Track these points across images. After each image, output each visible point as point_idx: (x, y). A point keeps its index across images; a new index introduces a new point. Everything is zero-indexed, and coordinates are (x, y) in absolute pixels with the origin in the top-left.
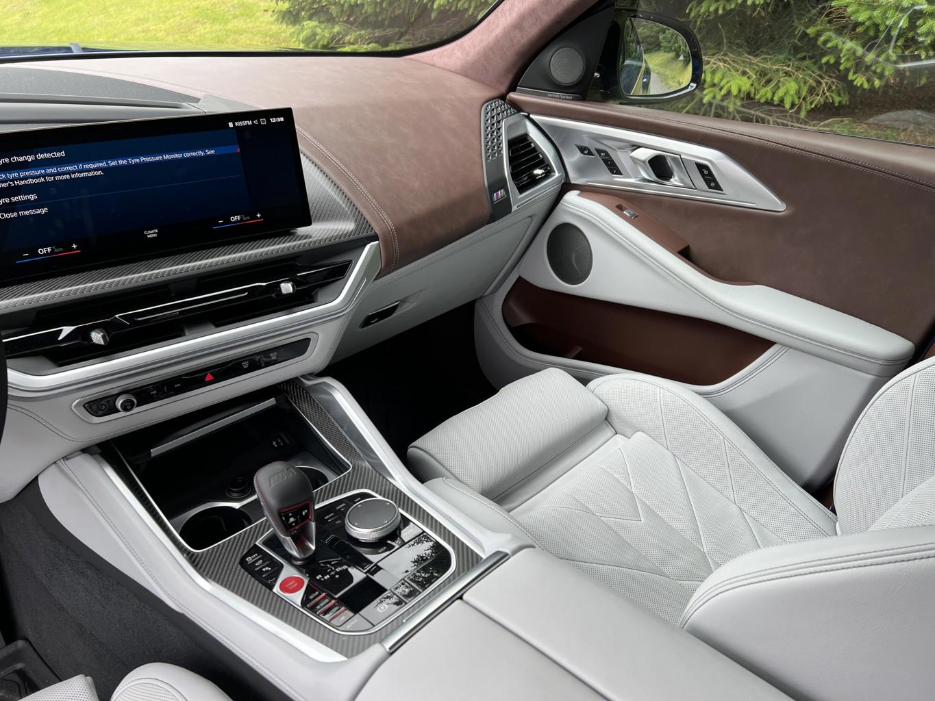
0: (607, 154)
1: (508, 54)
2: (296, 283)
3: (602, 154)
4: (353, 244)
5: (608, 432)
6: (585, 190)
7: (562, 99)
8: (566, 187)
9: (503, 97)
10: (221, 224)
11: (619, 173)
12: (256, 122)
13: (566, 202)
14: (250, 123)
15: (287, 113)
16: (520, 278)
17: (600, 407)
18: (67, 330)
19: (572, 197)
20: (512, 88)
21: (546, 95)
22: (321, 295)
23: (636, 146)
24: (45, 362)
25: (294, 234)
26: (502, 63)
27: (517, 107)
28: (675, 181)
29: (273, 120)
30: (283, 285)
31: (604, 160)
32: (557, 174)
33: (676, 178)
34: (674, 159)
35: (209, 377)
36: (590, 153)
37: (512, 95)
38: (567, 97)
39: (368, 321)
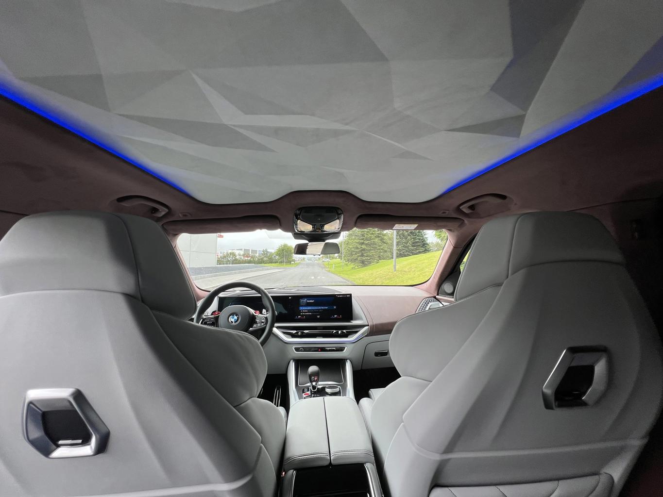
2: (342, 332)
4: (362, 326)
10: (332, 317)
12: (344, 296)
15: (350, 295)
18: (295, 331)
20: (437, 294)
21: (444, 296)
22: (349, 337)
24: (290, 337)
25: (350, 322)
26: (434, 287)
27: (438, 300)
29: (347, 296)
30: (339, 332)
35: (319, 350)
37: (437, 297)
39: (377, 354)
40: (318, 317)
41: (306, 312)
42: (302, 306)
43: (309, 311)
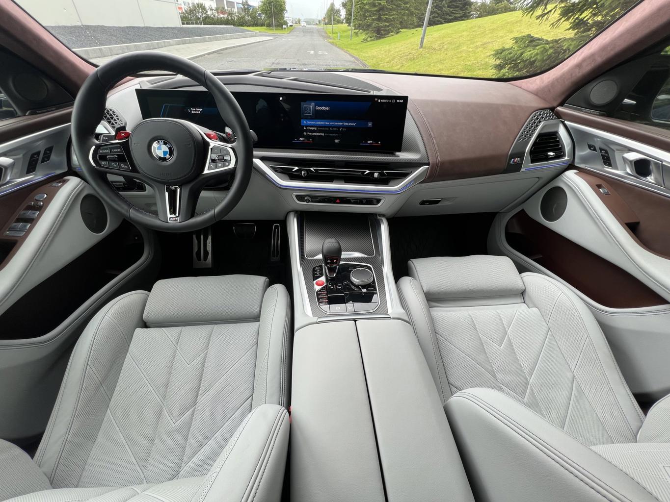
0: (606, 152)
1: (566, 83)
2: (381, 174)
3: (603, 152)
4: (415, 165)
5: (520, 300)
6: (581, 171)
7: (592, 114)
8: (571, 166)
9: (553, 109)
10: (364, 143)
11: (610, 165)
12: (390, 101)
13: (566, 176)
14: (388, 101)
15: (405, 99)
16: (523, 210)
17: (520, 286)
18: (296, 168)
19: (571, 174)
20: (561, 104)
21: (581, 110)
22: (391, 183)
23: (631, 150)
24: (287, 177)
25: (395, 154)
26: (560, 88)
27: (559, 116)
28: (651, 179)
29: (398, 101)
30: (375, 174)
31: (603, 156)
32: (566, 158)
33: (652, 177)
34: (656, 164)
35: (338, 201)
36: (595, 150)
37: (559, 108)
38: (596, 113)
39: (423, 203)
40: (337, 141)
41: (314, 131)
42: (306, 118)
43: (320, 129)
